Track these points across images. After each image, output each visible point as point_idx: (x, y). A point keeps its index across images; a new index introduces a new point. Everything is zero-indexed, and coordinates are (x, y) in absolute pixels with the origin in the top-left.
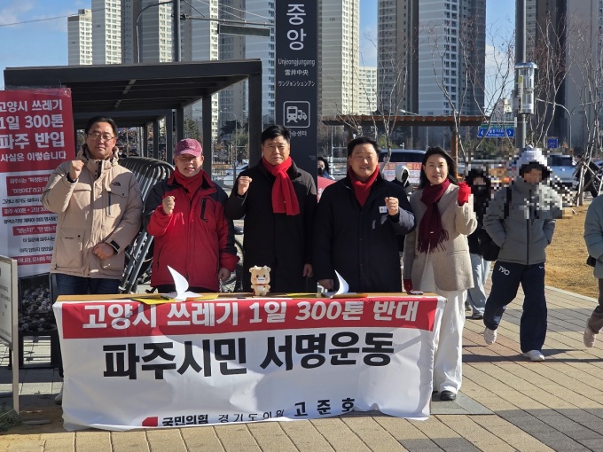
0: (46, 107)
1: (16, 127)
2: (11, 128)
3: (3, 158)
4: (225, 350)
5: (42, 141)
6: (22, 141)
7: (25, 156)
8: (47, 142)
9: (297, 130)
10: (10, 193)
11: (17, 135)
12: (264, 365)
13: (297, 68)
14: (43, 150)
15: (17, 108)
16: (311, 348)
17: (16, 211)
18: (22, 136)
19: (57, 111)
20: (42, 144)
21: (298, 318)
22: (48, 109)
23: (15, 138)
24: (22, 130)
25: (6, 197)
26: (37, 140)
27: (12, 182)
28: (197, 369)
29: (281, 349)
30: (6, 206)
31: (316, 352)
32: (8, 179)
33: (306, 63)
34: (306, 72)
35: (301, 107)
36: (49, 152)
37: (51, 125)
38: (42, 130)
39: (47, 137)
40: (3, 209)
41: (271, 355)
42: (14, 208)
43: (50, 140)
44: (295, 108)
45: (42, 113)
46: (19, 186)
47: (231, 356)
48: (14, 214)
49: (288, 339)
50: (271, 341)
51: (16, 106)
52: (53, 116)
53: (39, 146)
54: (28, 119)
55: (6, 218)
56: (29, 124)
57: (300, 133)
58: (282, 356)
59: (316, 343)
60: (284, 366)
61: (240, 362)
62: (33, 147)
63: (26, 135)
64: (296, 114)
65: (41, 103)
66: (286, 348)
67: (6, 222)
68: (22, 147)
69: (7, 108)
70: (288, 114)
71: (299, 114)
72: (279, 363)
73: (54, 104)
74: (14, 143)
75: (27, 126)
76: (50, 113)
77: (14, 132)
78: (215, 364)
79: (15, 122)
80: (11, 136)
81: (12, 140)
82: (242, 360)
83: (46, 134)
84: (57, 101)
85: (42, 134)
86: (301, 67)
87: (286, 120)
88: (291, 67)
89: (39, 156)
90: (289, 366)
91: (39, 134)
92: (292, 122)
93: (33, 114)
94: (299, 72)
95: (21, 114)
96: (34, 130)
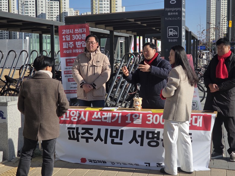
0: (80, 31)
1: (69, 39)
2: (67, 40)
3: (64, 52)
4: (114, 134)
5: (78, 45)
6: (71, 45)
7: (72, 51)
8: (80, 45)
9: (173, 39)
10: (67, 65)
11: (69, 43)
12: (130, 142)
13: (173, 12)
14: (79, 48)
15: (69, 32)
16: (153, 137)
17: (69, 72)
18: (71, 43)
19: (84, 33)
20: (78, 46)
21: (147, 122)
22: (81, 32)
23: (68, 44)
24: (71, 41)
25: (66, 67)
26: (77, 45)
27: (68, 61)
28: (102, 140)
29: (139, 136)
30: (65, 70)
31: (155, 139)
32: (66, 60)
33: (177, 9)
34: (177, 13)
35: (174, 29)
36: (81, 49)
37: (82, 38)
38: (78, 40)
39: (80, 43)
40: (65, 71)
41: (134, 139)
42: (68, 71)
43: (81, 44)
44: (172, 29)
45: (78, 34)
46: (70, 62)
47: (117, 137)
48: (68, 74)
49: (143, 132)
50: (135, 132)
51: (69, 31)
52: (82, 35)
53: (77, 47)
54: (73, 36)
55: (66, 75)
56: (74, 38)
57: (174, 40)
58: (139, 139)
59: (156, 135)
60: (139, 144)
61: (120, 140)
62: (75, 47)
63: (73, 43)
64: (173, 32)
65: (78, 30)
66: (142, 136)
67: (65, 76)
68: (71, 47)
69: (66, 32)
70: (169, 32)
71: (174, 32)
72: (137, 142)
73: (83, 30)
74: (68, 46)
75: (73, 39)
76: (81, 34)
77: (68, 42)
78: (109, 139)
79: (69, 38)
80: (67, 43)
81: (67, 45)
82: (121, 139)
83: (80, 42)
84: (84, 29)
85: (78, 42)
86: (175, 11)
87: (169, 35)
88: (170, 11)
89: (77, 51)
90: (142, 144)
91: (77, 42)
92: (171, 35)
93: (75, 34)
94: (174, 13)
95: (71, 34)
96: (75, 41)
